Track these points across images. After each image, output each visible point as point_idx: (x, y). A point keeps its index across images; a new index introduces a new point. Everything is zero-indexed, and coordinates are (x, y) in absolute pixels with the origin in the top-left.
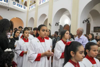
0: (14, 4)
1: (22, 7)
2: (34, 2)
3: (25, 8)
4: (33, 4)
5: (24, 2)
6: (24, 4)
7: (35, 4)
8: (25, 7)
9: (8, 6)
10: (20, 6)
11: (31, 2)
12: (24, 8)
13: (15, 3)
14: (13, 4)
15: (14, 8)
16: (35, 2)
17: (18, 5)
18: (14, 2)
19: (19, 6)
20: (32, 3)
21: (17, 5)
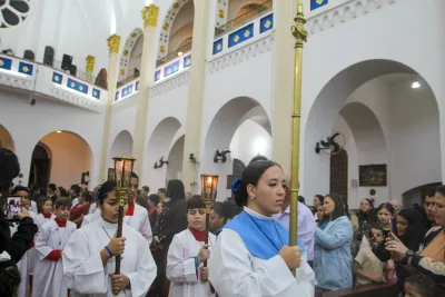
0: (57, 78)
1: (85, 91)
3: (98, 97)
4: (128, 80)
5: (95, 73)
6: (97, 79)
7: (138, 79)
8: (98, 92)
9: (31, 88)
10: (81, 88)
11: (122, 72)
12: (96, 93)
13: (61, 77)
14: (54, 80)
15: (56, 96)
16: (137, 73)
17: (73, 85)
18: (55, 74)
19: (76, 88)
20: (125, 77)
21: (69, 85)
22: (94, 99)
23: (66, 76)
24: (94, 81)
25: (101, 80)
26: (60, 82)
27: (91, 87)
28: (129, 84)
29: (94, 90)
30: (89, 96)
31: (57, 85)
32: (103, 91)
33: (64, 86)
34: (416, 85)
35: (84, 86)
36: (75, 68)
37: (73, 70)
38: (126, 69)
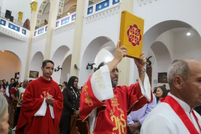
0: (3, 23)
1: (18, 30)
2: (44, 22)
3: (25, 34)
4: (42, 25)
5: (23, 21)
6: (24, 24)
7: (46, 26)
8: (25, 31)
10: (16, 29)
11: (38, 21)
12: (24, 32)
13: (5, 22)
14: (1, 23)
15: (2, 32)
16: (46, 22)
17: (12, 26)
18: (2, 20)
19: (13, 28)
20: (40, 24)
21: (9, 27)
22: (23, 35)
23: (8, 22)
24: (23, 24)
25: (27, 25)
26: (4, 25)
27: (21, 28)
28: (42, 28)
29: (23, 30)
30: (20, 33)
31: (3, 26)
32: (28, 31)
33: (6, 27)
34: (189, 34)
35: (17, 27)
36: (13, 17)
37: (12, 19)
38: (40, 19)
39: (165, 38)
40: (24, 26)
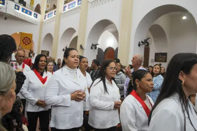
0: (17, 8)
1: (30, 14)
2: (53, 7)
3: (36, 17)
4: (50, 10)
5: (35, 6)
7: (55, 10)
8: (37, 15)
10: (28, 13)
11: (48, 6)
12: (35, 16)
13: (19, 7)
14: (15, 8)
16: (55, 7)
17: (25, 11)
18: (16, 5)
19: (26, 13)
20: (49, 8)
21: (23, 11)
23: (21, 7)
24: (34, 9)
25: (38, 9)
26: (18, 9)
27: (33, 13)
28: (51, 12)
29: (35, 14)
30: (32, 17)
31: (17, 11)
33: (20, 11)
34: (184, 18)
35: (30, 11)
36: (25, 2)
37: (24, 4)
38: (50, 4)
39: (162, 21)
40: (35, 11)
